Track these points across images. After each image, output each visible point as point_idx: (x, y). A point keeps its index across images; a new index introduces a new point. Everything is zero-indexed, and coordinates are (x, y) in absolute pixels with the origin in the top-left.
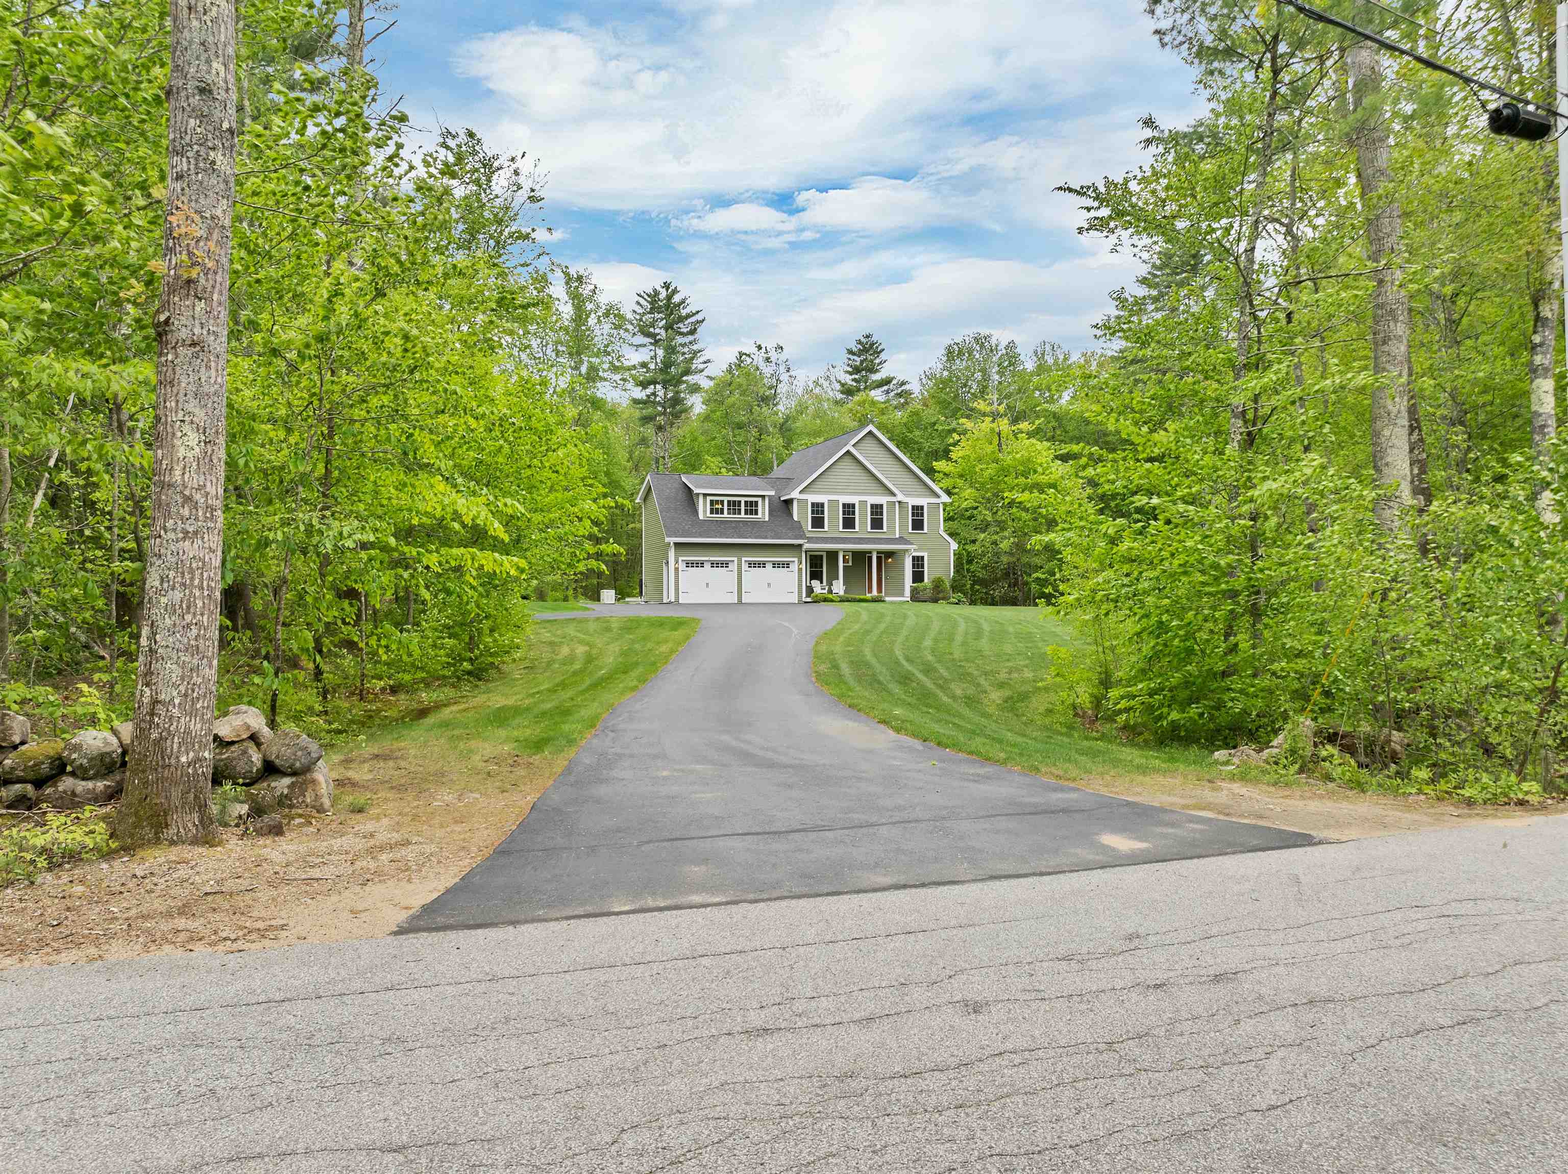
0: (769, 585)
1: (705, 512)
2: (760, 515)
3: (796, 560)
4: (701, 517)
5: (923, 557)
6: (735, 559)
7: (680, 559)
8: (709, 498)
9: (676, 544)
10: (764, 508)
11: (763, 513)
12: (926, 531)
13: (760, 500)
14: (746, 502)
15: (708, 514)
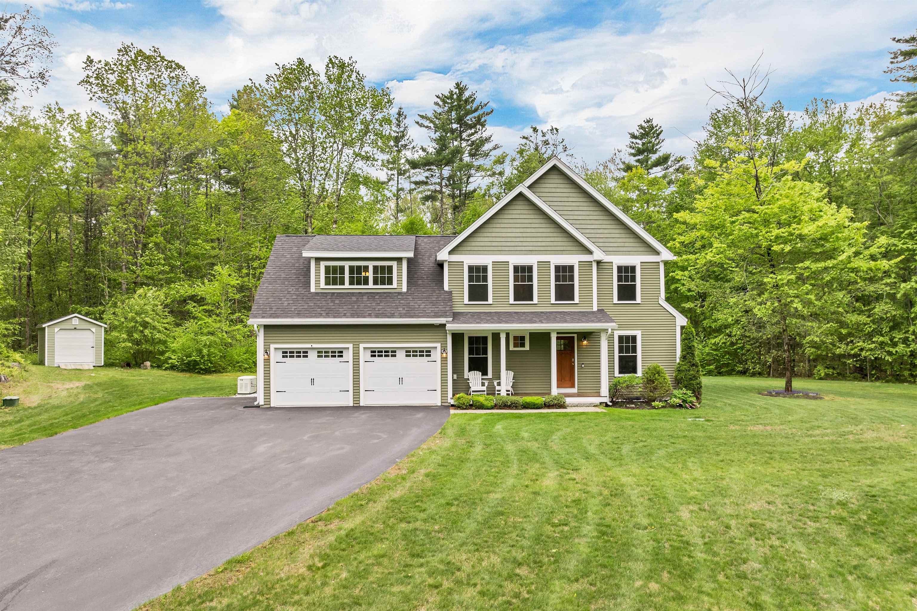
0: (401, 380)
1: (318, 282)
2: (395, 285)
3: (438, 345)
4: (313, 289)
5: (634, 338)
6: (350, 346)
7: (273, 346)
8: (323, 264)
9: (267, 327)
10: (400, 275)
11: (400, 282)
12: (638, 300)
13: (394, 264)
14: (375, 268)
15: (323, 285)
